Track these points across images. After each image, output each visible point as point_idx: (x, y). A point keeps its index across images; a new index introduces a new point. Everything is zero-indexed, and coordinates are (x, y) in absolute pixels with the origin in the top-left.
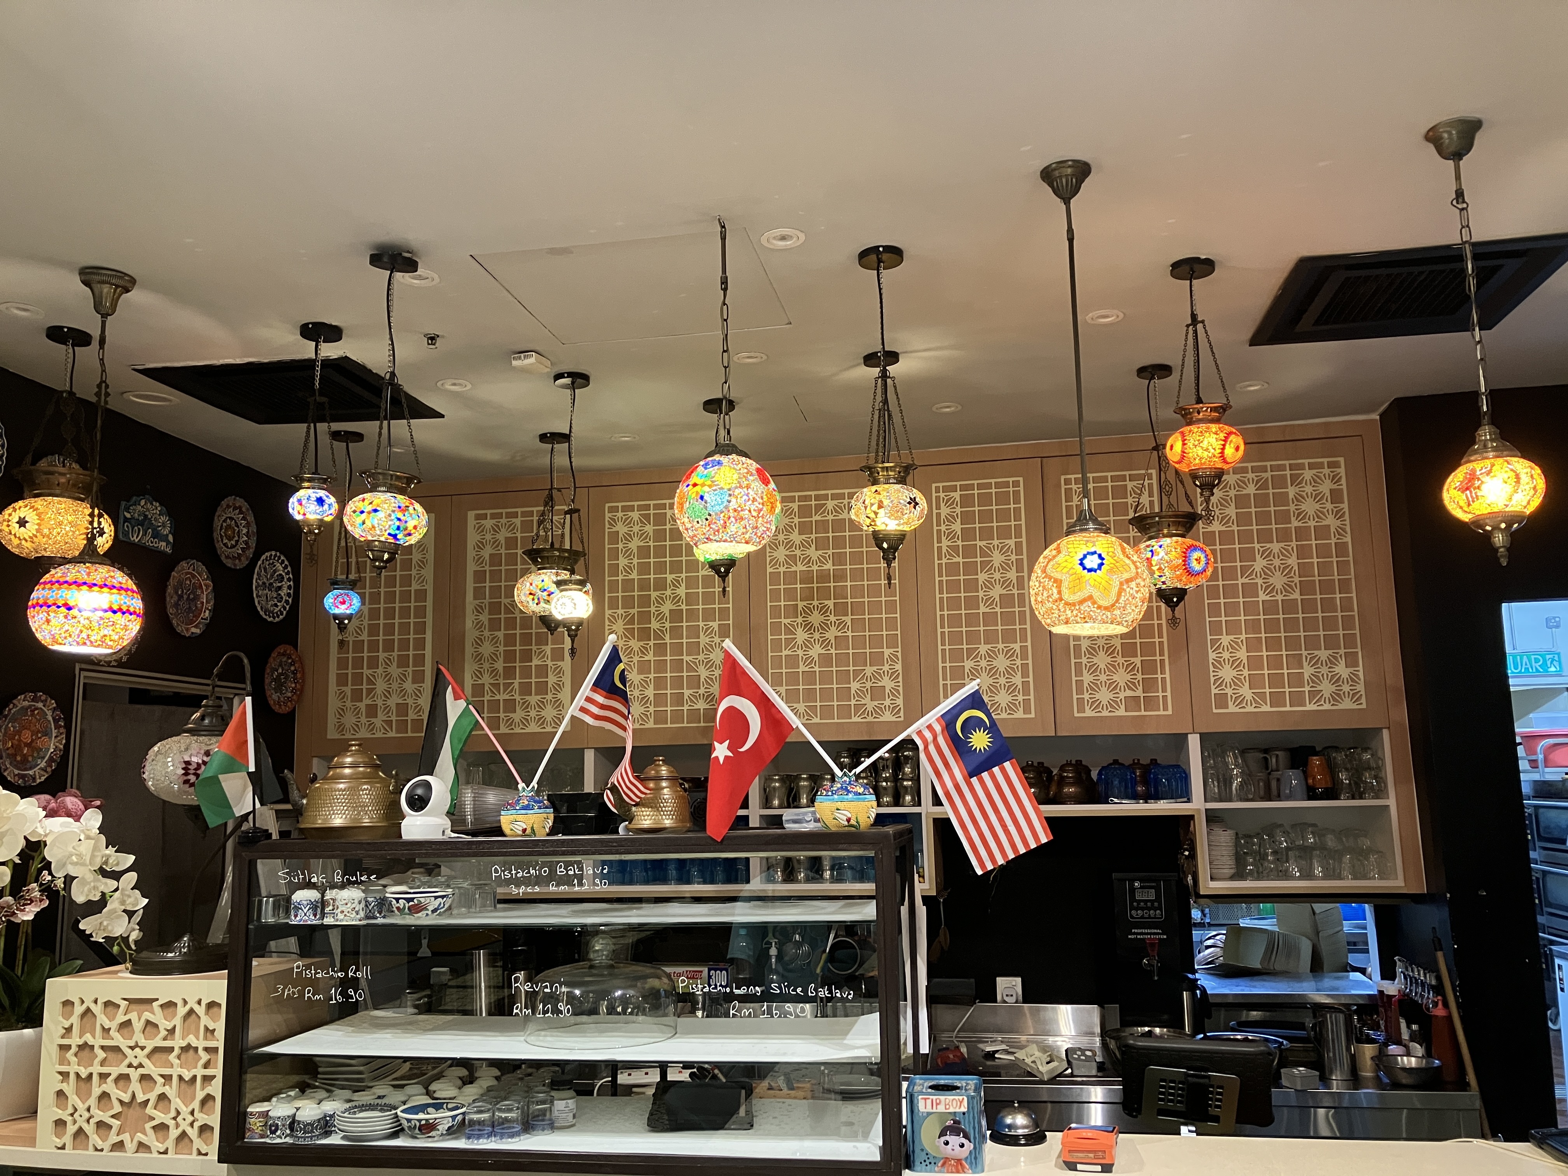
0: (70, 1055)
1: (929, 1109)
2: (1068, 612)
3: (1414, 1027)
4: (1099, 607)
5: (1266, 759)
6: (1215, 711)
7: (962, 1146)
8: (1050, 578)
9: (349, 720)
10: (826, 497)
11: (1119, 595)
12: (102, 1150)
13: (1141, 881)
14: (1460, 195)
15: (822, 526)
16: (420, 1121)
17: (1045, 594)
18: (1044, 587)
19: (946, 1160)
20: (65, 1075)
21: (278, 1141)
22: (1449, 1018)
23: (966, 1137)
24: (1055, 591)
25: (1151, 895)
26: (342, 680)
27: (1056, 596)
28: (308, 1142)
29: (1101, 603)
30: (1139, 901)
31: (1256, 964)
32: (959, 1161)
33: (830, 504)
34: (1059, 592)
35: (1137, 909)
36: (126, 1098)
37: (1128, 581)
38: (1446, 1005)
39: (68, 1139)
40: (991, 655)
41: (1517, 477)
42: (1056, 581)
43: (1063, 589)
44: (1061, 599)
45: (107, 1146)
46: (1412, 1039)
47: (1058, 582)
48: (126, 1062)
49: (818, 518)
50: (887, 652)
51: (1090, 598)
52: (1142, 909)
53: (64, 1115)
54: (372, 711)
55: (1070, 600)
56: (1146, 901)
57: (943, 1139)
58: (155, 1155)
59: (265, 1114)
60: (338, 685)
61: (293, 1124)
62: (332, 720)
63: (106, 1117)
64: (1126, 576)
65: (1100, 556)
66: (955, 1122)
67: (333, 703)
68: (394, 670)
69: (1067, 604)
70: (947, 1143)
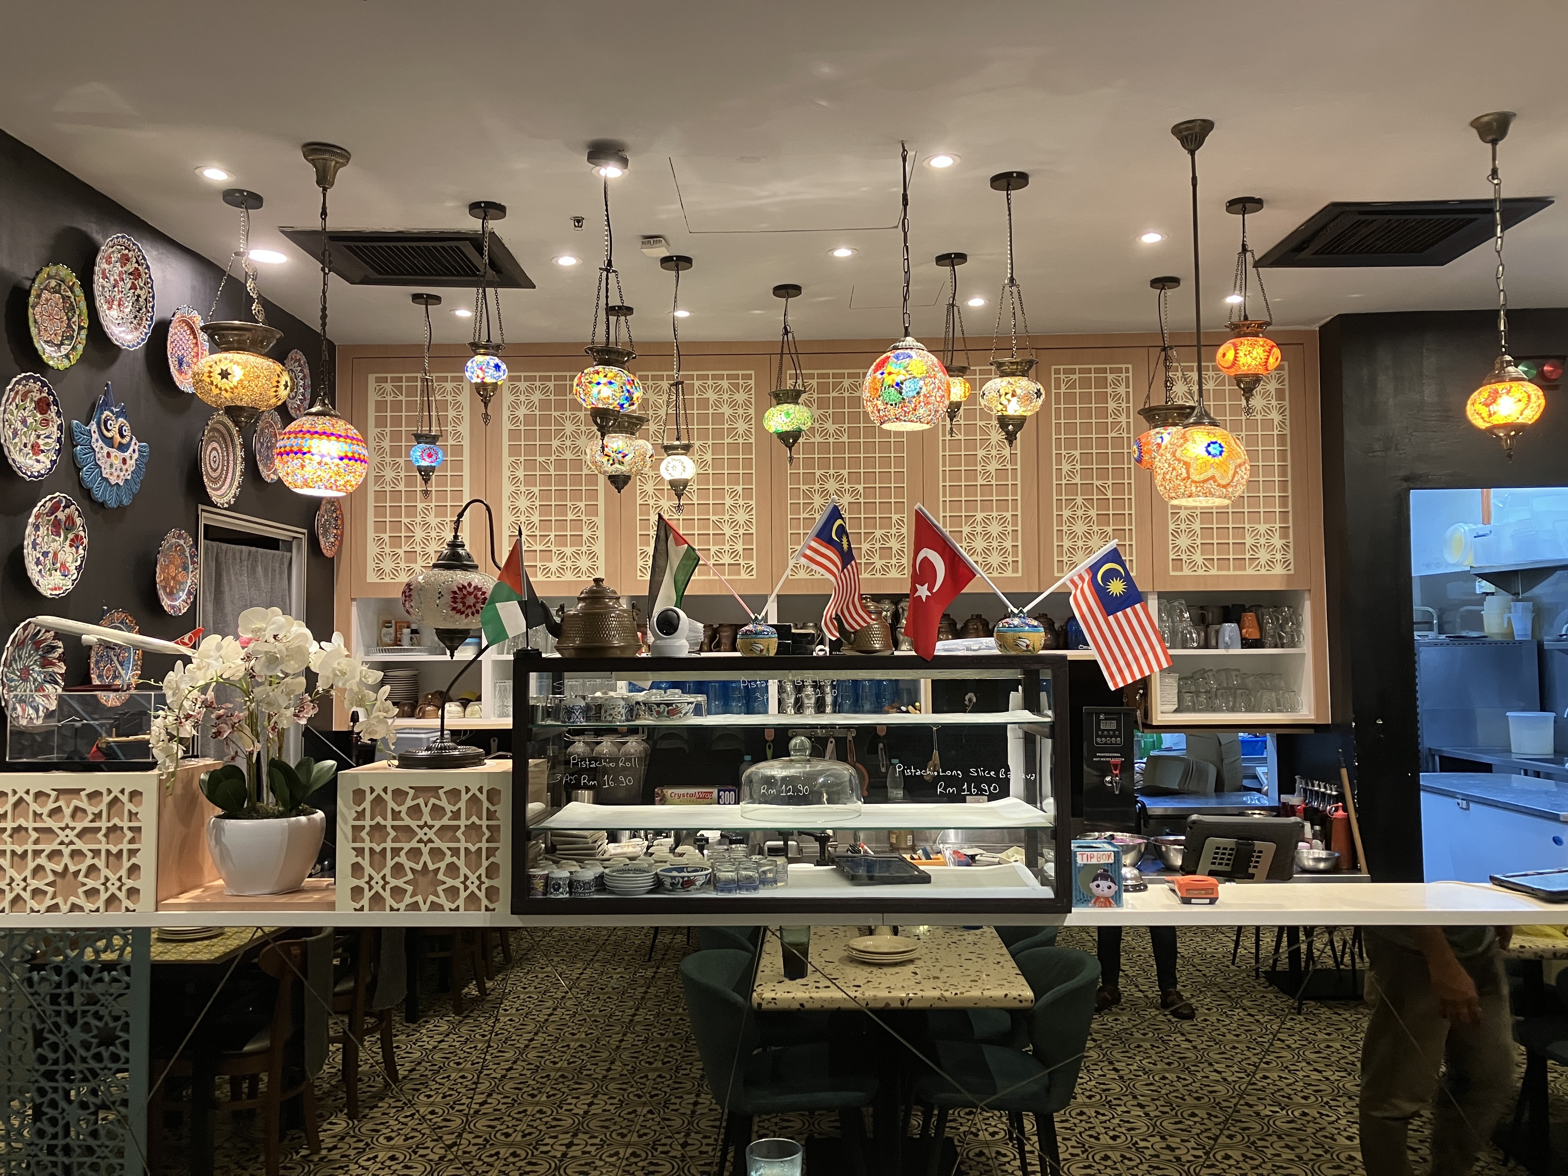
0: (364, 834)
1: (1085, 862)
2: (1194, 489)
3: (1317, 828)
4: (1219, 485)
5: (1203, 615)
6: (1172, 573)
7: (1109, 887)
8: (1179, 460)
9: (388, 565)
10: (842, 376)
11: (1233, 477)
12: (398, 910)
13: (1105, 714)
14: (1494, 173)
15: (839, 402)
16: (683, 877)
17: (1174, 473)
18: (1174, 469)
19: (1098, 898)
20: (360, 852)
21: (561, 896)
22: (1348, 819)
23: (1112, 881)
24: (1184, 470)
25: (1113, 725)
26: (380, 526)
27: (1184, 475)
28: (587, 896)
29: (1220, 481)
30: (1103, 730)
31: (1175, 786)
32: (1107, 898)
33: (846, 382)
34: (1188, 472)
35: (1101, 737)
36: (419, 867)
37: (1240, 465)
38: (1345, 809)
39: (365, 902)
40: (986, 521)
41: (1529, 396)
42: (1185, 463)
43: (1192, 470)
44: (1188, 478)
45: (402, 906)
46: (1315, 837)
47: (1187, 465)
48: (417, 838)
49: (835, 394)
50: (895, 517)
51: (1213, 478)
52: (1106, 737)
53: (362, 883)
54: (411, 555)
55: (1196, 478)
56: (1108, 730)
57: (1096, 883)
58: (448, 911)
59: (547, 878)
60: (376, 532)
61: (572, 884)
62: (371, 565)
63: (400, 883)
64: (1239, 461)
65: (1220, 446)
66: (1105, 870)
67: (372, 549)
68: (433, 520)
69: (1193, 481)
70: (1098, 886)
